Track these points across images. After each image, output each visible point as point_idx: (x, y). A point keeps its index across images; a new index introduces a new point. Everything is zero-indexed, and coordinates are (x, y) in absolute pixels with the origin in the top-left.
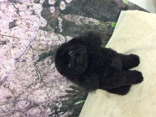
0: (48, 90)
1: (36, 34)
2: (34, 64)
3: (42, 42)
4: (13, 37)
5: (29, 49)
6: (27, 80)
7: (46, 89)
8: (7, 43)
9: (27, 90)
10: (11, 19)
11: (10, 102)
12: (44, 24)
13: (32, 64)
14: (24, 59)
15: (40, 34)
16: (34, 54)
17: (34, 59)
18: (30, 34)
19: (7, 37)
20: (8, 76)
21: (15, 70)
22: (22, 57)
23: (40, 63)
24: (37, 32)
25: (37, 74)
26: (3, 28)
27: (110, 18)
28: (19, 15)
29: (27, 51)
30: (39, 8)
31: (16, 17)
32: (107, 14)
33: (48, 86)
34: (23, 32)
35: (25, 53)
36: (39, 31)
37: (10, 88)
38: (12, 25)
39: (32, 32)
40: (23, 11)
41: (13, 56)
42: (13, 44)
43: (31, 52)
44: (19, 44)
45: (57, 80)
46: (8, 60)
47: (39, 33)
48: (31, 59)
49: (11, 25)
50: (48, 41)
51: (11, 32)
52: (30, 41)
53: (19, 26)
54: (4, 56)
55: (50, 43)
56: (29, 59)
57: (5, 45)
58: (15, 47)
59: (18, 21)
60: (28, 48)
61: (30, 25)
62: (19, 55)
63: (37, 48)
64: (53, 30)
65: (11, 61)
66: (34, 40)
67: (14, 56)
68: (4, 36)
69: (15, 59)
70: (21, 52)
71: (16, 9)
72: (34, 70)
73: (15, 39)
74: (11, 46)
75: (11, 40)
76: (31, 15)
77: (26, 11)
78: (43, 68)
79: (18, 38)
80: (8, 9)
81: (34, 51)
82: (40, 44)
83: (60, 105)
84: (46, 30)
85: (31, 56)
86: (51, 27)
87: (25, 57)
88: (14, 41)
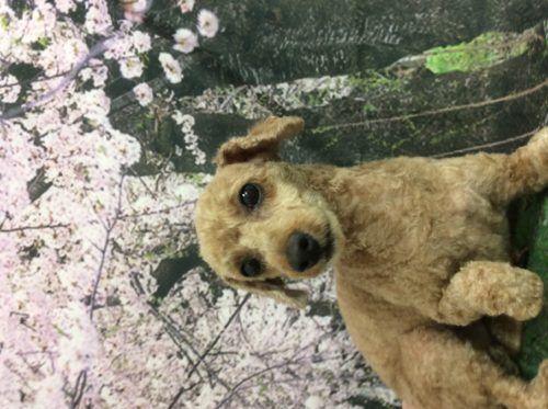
1: (117, 194)
2: (150, 308)
3: (146, 219)
4: (52, 227)
5: (111, 256)
8: (39, 251)
10: (28, 169)
12: (130, 152)
13: (145, 311)
14: (110, 294)
15: (131, 190)
16: (134, 270)
17: (141, 290)
18: (98, 202)
19: (34, 231)
20: (88, 369)
22: (101, 290)
23: (171, 303)
24: (117, 187)
25: (180, 347)
26: (14, 204)
28: (45, 149)
29: (107, 264)
30: (98, 105)
31: (38, 159)
34: (74, 201)
35: (104, 271)
36: (125, 183)
38: (38, 187)
39: (102, 192)
40: (53, 131)
41: (77, 294)
42: (57, 250)
43: (120, 266)
44: (74, 246)
46: (62, 307)
47: (125, 189)
48: (131, 292)
49: (35, 189)
50: (167, 212)
51: (40, 211)
52: (106, 223)
53: (59, 184)
54: (48, 296)
55: (175, 215)
56: (125, 293)
57: (35, 260)
58: (65, 257)
59: (48, 168)
60: (108, 253)
61: (88, 169)
62: (87, 283)
63: (137, 246)
64: (171, 165)
65: (71, 309)
66: (118, 218)
68: (26, 231)
69: (81, 301)
70: (91, 271)
71: (30, 132)
72: (160, 335)
73: (58, 230)
74: (55, 258)
75: (46, 236)
76: (82, 134)
77: (59, 129)
78: (188, 322)
79: (65, 226)
80: (10, 140)
81: (131, 261)
82: (143, 228)
84: (145, 171)
85: (128, 280)
86: (160, 156)
87: (109, 288)
88: (59, 237)
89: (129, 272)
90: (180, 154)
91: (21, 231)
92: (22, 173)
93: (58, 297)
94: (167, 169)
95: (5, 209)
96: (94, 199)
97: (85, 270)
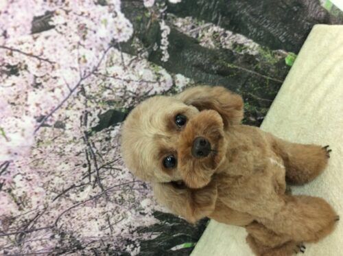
0: (110, 209)
1: (101, 57)
2: (84, 135)
3: (112, 81)
4: (40, 59)
5: (76, 96)
6: (61, 175)
7: (105, 206)
8: (20, 72)
9: (56, 201)
10: (38, 7)
11: (9, 232)
12: (124, 33)
13: (78, 137)
14: (61, 120)
15: (111, 58)
16: (88, 109)
17: (86, 124)
18: (84, 57)
19: (22, 55)
20: (12, 161)
21: (33, 148)
22: (56, 116)
23: (100, 136)
24: (103, 52)
25: (89, 161)
26: (15, 28)
27: (284, 41)
29: (69, 100)
31: (53, 4)
32: (280, 31)
33: (112, 198)
34: (66, 47)
35: (66, 104)
36: (110, 52)
37: (14, 192)
38: (41, 25)
39: (89, 51)
41: (33, 110)
42: (36, 77)
43: (79, 104)
44: (51, 80)
45: (137, 185)
46: (16, 117)
47: (108, 57)
48: (77, 122)
49: (39, 24)
50: (128, 82)
51: (36, 43)
52: (83, 74)
53: (60, 30)
54: (9, 106)
55: (132, 86)
56: (72, 121)
57: (13, 77)
58: (40, 84)
59: (57, 14)
60: (74, 93)
61: (88, 31)
62: (48, 107)
63: (98, 95)
64: (146, 54)
65: (24, 121)
66: (93, 73)
67: (36, 110)
68: (14, 53)
69: (35, 117)
70: (56, 101)
72: (80, 153)
73: (43, 63)
74: (31, 81)
75: (32, 64)
76: (96, 4)
78: (104, 149)
79: (51, 63)
81: (89, 103)
82: (107, 85)
83: (135, 251)
84: (127, 50)
85: (79, 114)
86: (143, 45)
87: (62, 115)
88: (41, 69)
89: (84, 110)
90: (155, 49)
91: (11, 51)
92: (33, 8)
93: (17, 109)
94: (143, 55)
95: (4, 28)
96: (82, 54)
97: (52, 99)
